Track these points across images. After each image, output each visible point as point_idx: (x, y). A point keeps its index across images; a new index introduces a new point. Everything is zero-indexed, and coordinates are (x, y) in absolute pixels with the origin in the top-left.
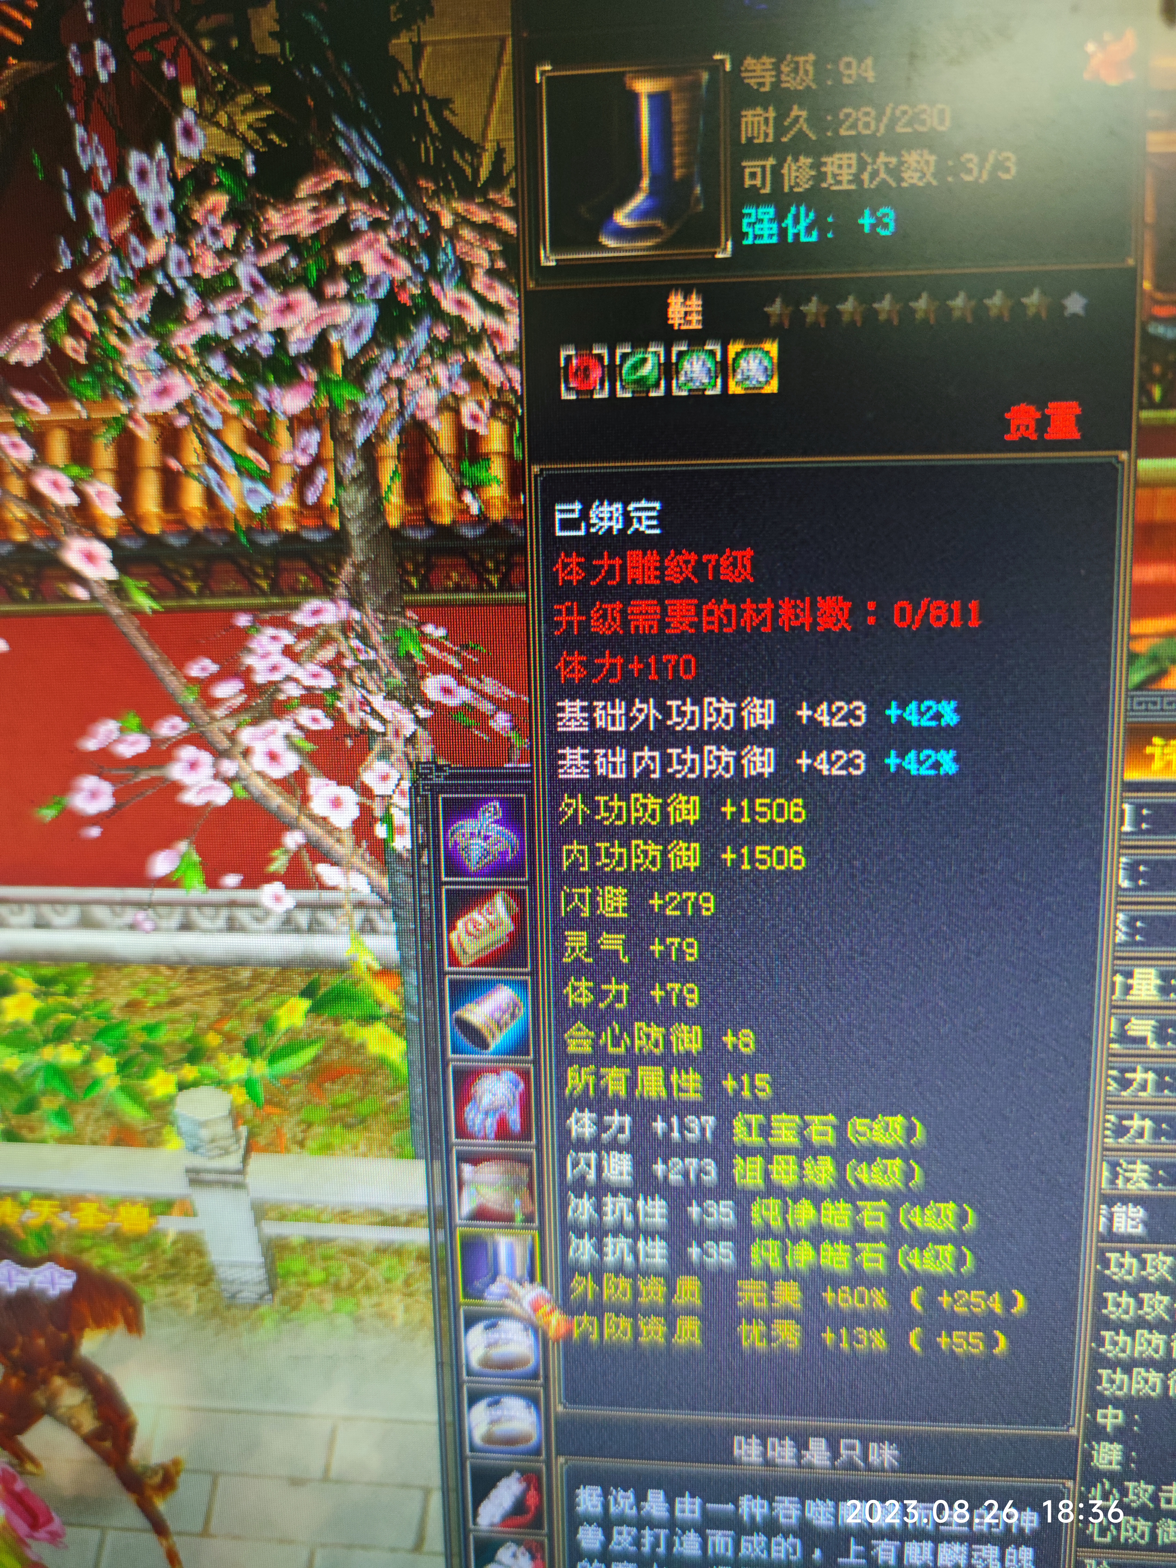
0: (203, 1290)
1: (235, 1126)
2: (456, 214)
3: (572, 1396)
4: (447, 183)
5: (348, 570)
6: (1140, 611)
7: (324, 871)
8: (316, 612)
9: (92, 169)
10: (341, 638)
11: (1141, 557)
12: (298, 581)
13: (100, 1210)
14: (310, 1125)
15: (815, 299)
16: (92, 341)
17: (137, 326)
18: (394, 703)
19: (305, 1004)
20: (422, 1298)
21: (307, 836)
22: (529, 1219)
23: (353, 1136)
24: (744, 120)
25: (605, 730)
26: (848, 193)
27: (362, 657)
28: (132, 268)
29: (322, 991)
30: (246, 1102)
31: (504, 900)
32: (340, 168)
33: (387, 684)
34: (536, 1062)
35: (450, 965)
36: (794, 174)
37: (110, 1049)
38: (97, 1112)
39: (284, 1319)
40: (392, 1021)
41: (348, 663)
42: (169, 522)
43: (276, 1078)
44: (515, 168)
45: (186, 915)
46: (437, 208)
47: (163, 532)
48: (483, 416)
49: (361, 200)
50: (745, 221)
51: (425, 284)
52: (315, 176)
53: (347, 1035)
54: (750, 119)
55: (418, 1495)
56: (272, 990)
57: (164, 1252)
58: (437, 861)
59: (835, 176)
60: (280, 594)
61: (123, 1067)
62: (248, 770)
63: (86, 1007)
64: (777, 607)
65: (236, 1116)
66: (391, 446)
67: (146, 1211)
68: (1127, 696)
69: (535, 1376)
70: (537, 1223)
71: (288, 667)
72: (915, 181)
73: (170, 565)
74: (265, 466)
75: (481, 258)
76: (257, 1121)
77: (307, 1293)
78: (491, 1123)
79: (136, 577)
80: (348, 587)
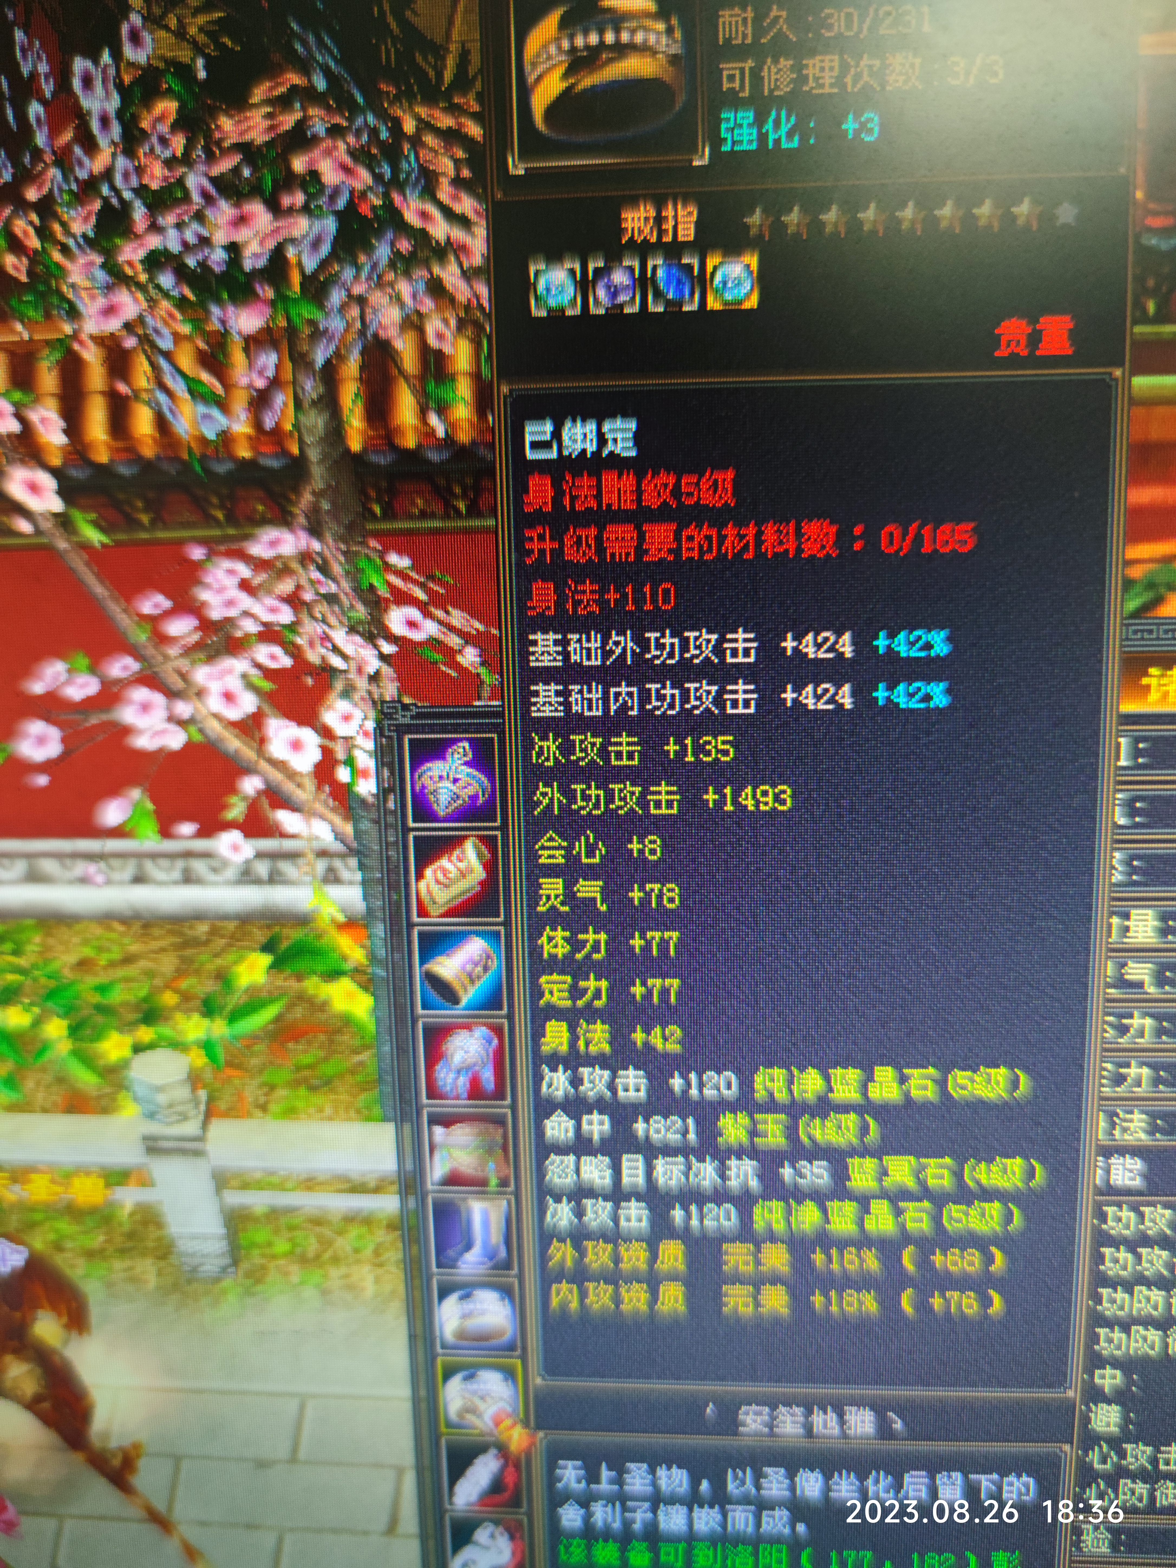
0: (162, 1264)
1: (194, 1089)
2: (419, 120)
3: (551, 1368)
4: (409, 87)
5: (307, 498)
6: (1136, 536)
7: (285, 818)
8: (273, 544)
9: (34, 75)
10: (301, 571)
11: (1136, 478)
12: (255, 510)
13: (53, 1181)
14: (272, 1088)
15: (796, 209)
16: (35, 258)
17: (81, 241)
18: (358, 639)
19: (265, 960)
20: (393, 1269)
21: (267, 782)
22: (504, 1183)
23: (318, 1099)
24: (721, 20)
25: (580, 664)
26: (830, 95)
27: (323, 591)
28: (77, 180)
29: (284, 945)
30: (206, 1065)
31: (475, 846)
32: (297, 72)
33: (349, 618)
34: (510, 1017)
35: (419, 916)
36: (773, 77)
37: (61, 1011)
38: (48, 1078)
39: (248, 1293)
40: (358, 977)
41: (308, 596)
42: (118, 450)
43: (236, 1038)
44: (481, 71)
45: (140, 867)
46: (399, 113)
47: (112, 461)
48: (448, 334)
49: (320, 106)
50: (723, 126)
51: (386, 195)
52: (270, 80)
53: (311, 992)
54: (728, 19)
55: (391, 1475)
56: (230, 945)
57: (120, 1224)
58: (403, 806)
59: (816, 79)
60: (235, 523)
61: (75, 1031)
62: (204, 711)
63: (35, 966)
64: (759, 534)
65: (194, 1079)
66: (352, 366)
67: (101, 1182)
68: (1122, 625)
69: (510, 1347)
70: (512, 1188)
71: (246, 601)
72: (900, 84)
73: (121, 496)
74: (219, 389)
75: (446, 165)
76: (218, 1085)
77: (272, 1265)
78: (463, 1082)
79: (84, 509)
80: (307, 517)
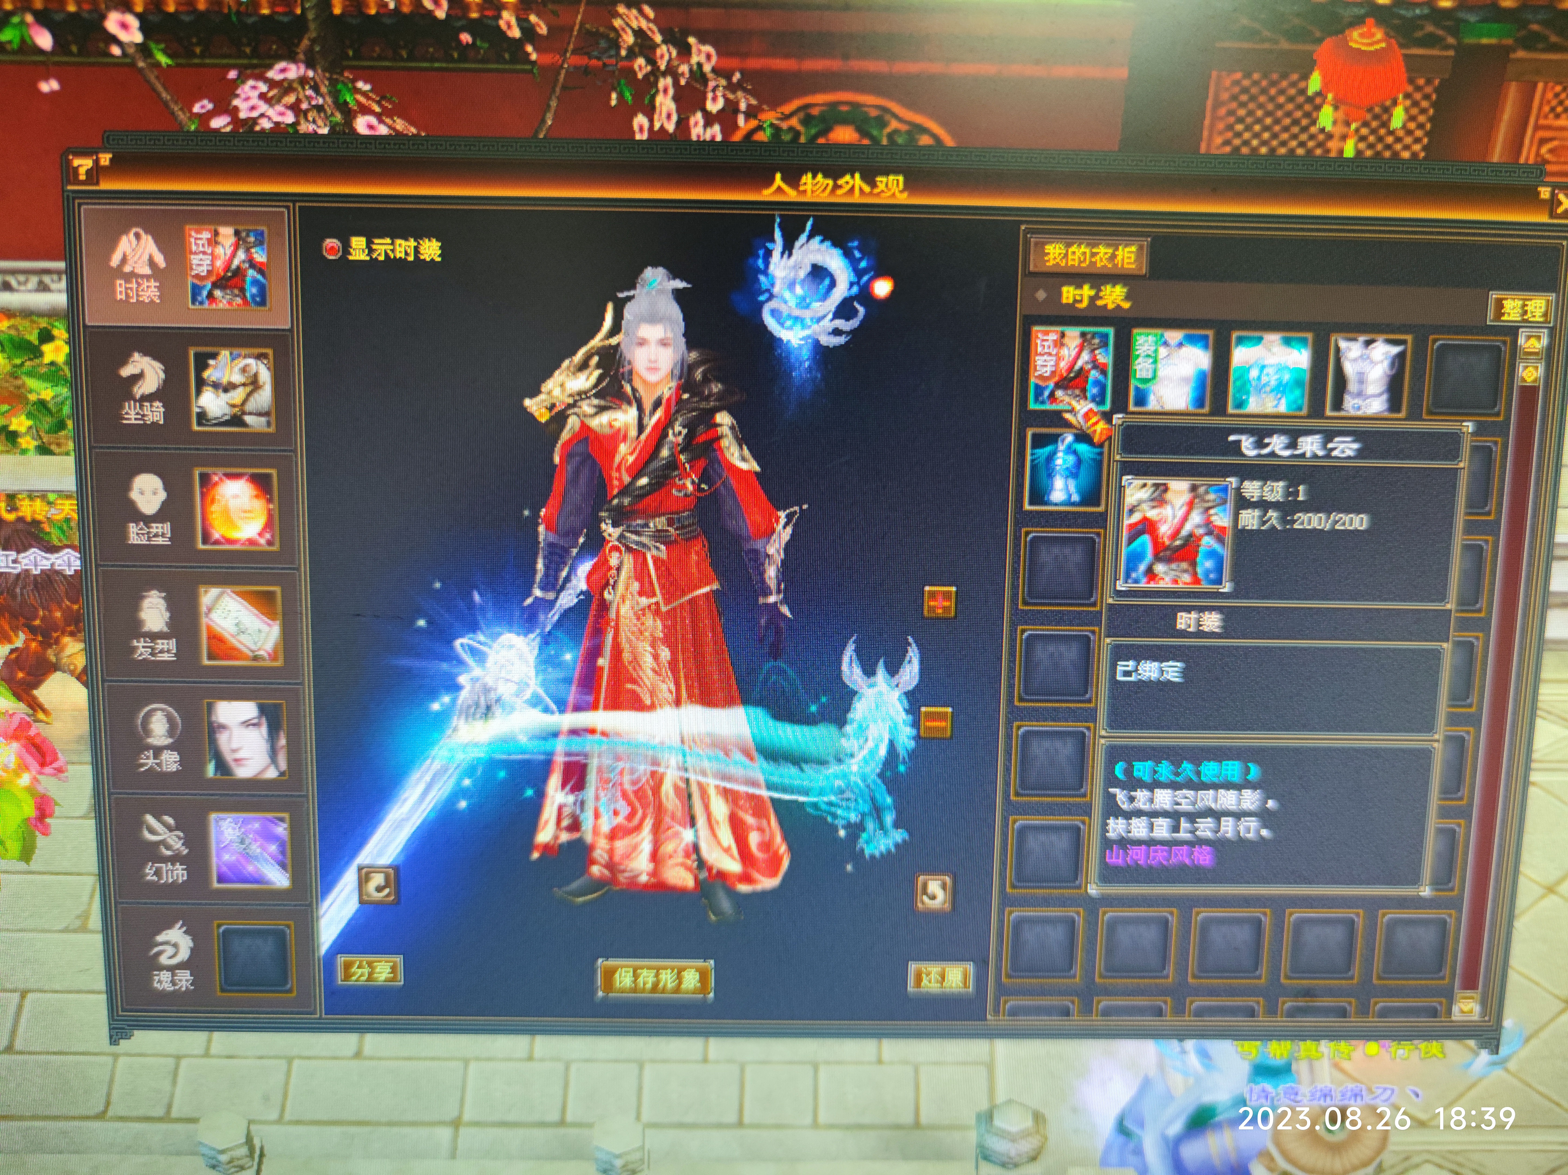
5: (305, 42)
8: (283, 71)
10: (300, 89)
12: (271, 49)
27: (314, 103)
33: (330, 121)
41: (304, 106)
47: (178, 11)
60: (258, 57)
71: (263, 107)
73: (182, 34)
79: (157, 42)
80: (305, 54)
